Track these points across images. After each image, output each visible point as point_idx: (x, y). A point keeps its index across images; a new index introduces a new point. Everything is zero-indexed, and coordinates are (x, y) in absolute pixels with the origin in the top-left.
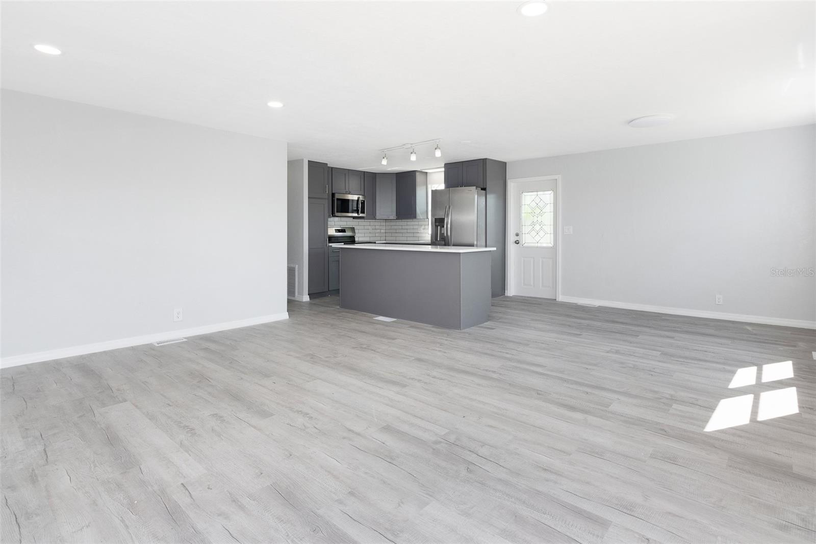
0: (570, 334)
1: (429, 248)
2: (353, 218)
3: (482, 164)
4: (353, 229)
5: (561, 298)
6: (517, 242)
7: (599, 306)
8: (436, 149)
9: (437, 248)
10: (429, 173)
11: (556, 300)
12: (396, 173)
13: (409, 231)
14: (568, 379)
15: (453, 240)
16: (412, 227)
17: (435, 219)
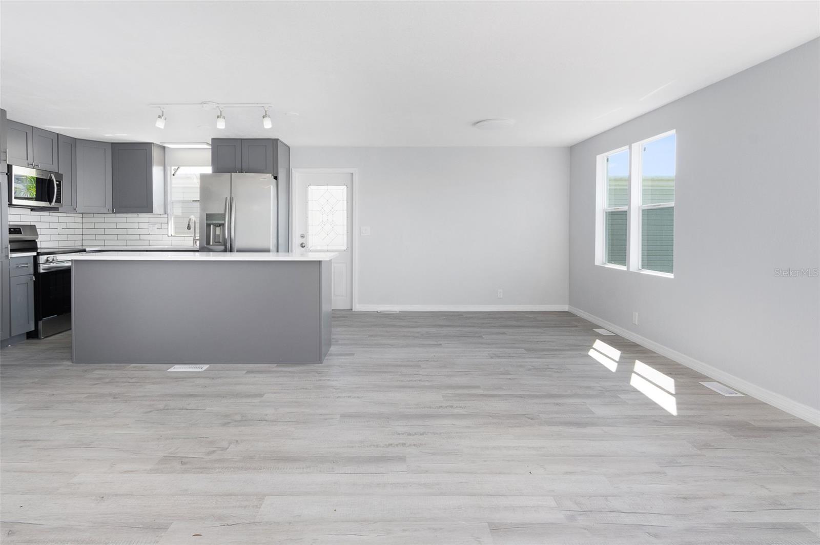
0: (423, 346)
1: (198, 257)
2: (32, 210)
3: (271, 145)
4: (33, 228)
5: (358, 307)
6: (302, 246)
7: (400, 312)
8: (264, 117)
9: (210, 256)
10: (169, 148)
11: (352, 310)
12: (112, 143)
13: (130, 231)
14: (523, 395)
15: (237, 244)
16: (136, 226)
17: (207, 215)
